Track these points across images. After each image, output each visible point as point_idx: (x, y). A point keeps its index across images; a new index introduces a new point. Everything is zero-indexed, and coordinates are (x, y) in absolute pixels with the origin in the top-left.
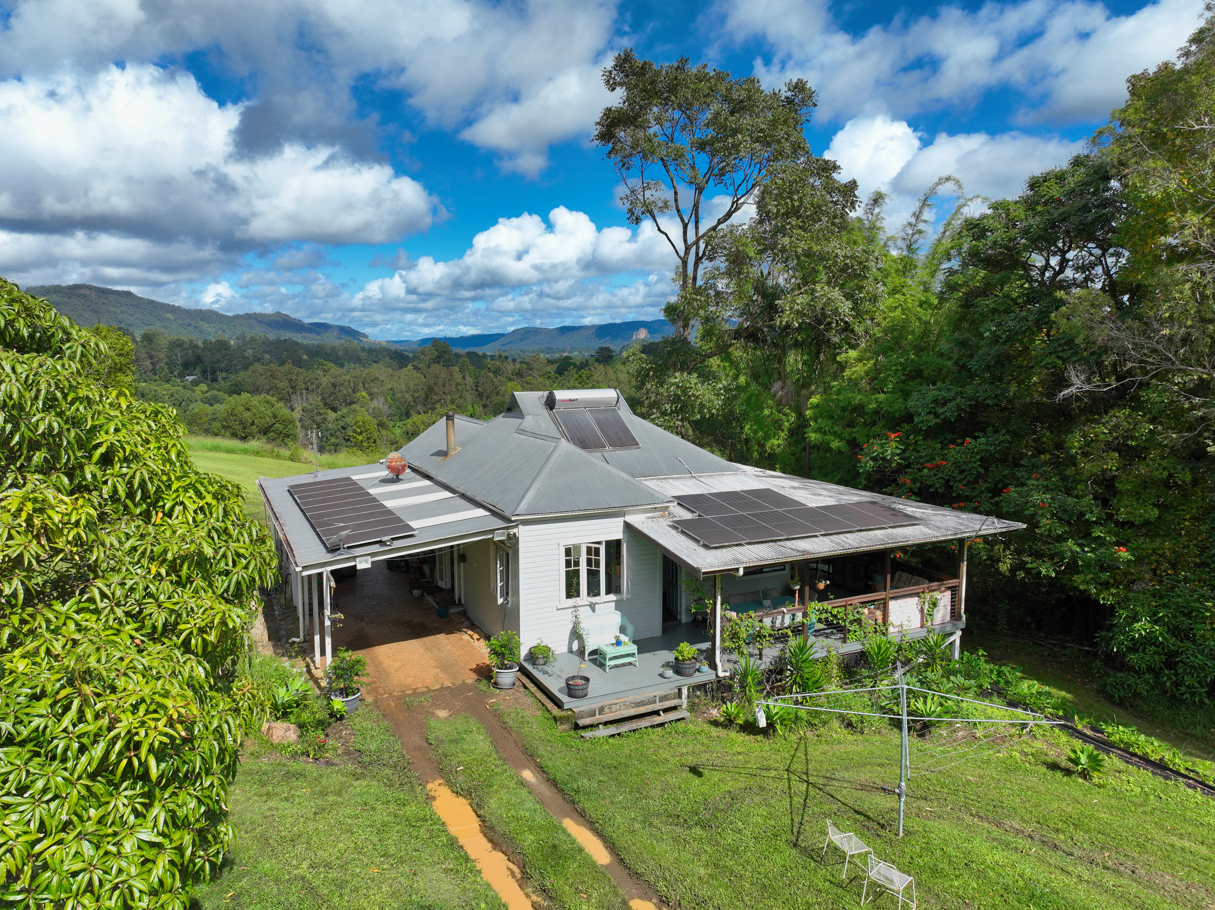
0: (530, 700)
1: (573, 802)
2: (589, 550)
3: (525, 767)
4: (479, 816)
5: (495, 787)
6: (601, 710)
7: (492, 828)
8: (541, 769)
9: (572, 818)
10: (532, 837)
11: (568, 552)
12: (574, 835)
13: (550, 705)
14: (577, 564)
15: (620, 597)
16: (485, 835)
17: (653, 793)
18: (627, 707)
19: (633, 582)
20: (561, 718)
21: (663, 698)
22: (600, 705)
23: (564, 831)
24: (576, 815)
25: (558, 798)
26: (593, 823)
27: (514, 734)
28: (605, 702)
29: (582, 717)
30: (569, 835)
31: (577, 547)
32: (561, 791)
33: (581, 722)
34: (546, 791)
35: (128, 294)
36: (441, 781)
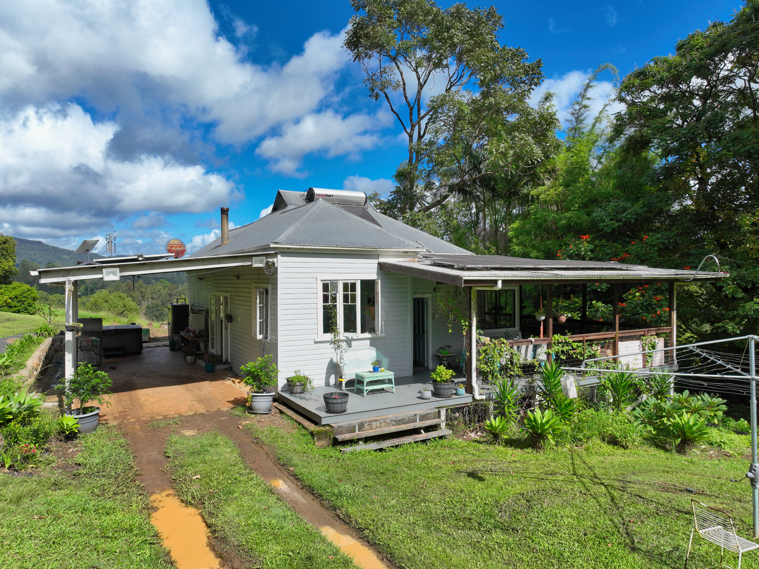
0: (286, 421)
1: (334, 508)
2: (345, 286)
3: (275, 476)
4: (209, 526)
5: (236, 495)
6: (361, 426)
7: (224, 540)
8: (296, 478)
9: (332, 526)
10: (279, 548)
11: (326, 287)
12: (335, 543)
13: (306, 423)
14: (334, 299)
15: (374, 335)
16: (213, 549)
17: (432, 497)
18: (388, 425)
19: (386, 323)
20: (319, 433)
21: (424, 417)
22: (360, 421)
23: (323, 540)
24: (338, 523)
25: (316, 505)
26: (361, 530)
27: (266, 448)
28: (365, 418)
29: (341, 433)
30: (330, 544)
31: (334, 284)
32: (319, 497)
33: (340, 437)
34: (299, 497)
35: (40, 243)
36: (172, 492)
